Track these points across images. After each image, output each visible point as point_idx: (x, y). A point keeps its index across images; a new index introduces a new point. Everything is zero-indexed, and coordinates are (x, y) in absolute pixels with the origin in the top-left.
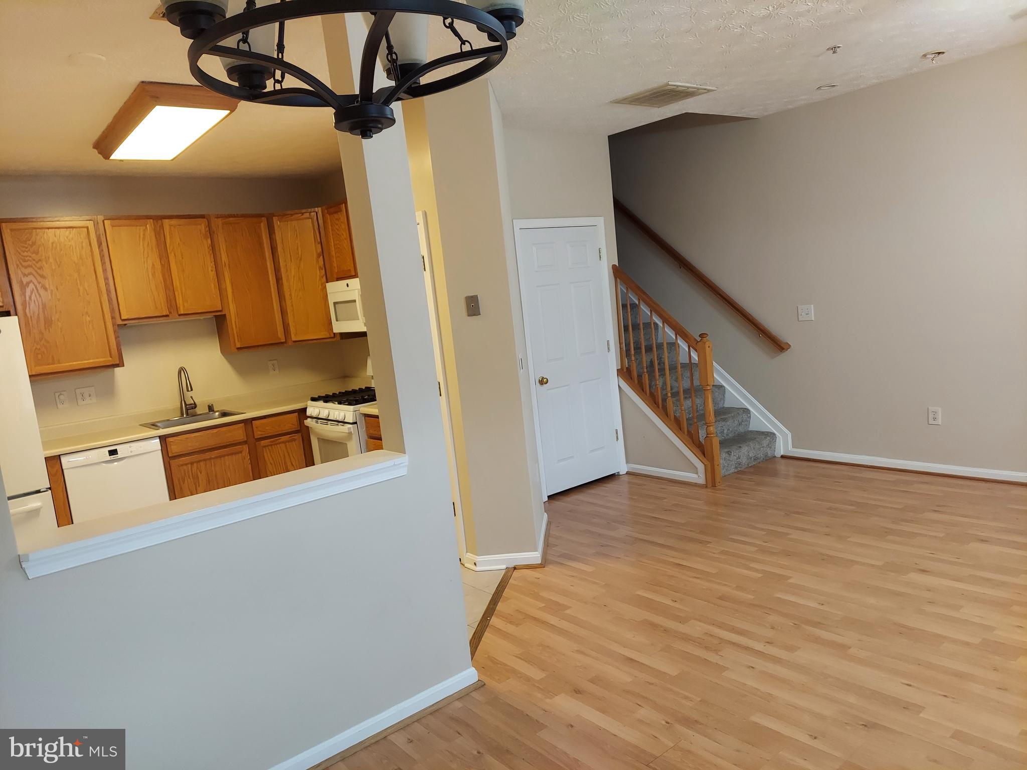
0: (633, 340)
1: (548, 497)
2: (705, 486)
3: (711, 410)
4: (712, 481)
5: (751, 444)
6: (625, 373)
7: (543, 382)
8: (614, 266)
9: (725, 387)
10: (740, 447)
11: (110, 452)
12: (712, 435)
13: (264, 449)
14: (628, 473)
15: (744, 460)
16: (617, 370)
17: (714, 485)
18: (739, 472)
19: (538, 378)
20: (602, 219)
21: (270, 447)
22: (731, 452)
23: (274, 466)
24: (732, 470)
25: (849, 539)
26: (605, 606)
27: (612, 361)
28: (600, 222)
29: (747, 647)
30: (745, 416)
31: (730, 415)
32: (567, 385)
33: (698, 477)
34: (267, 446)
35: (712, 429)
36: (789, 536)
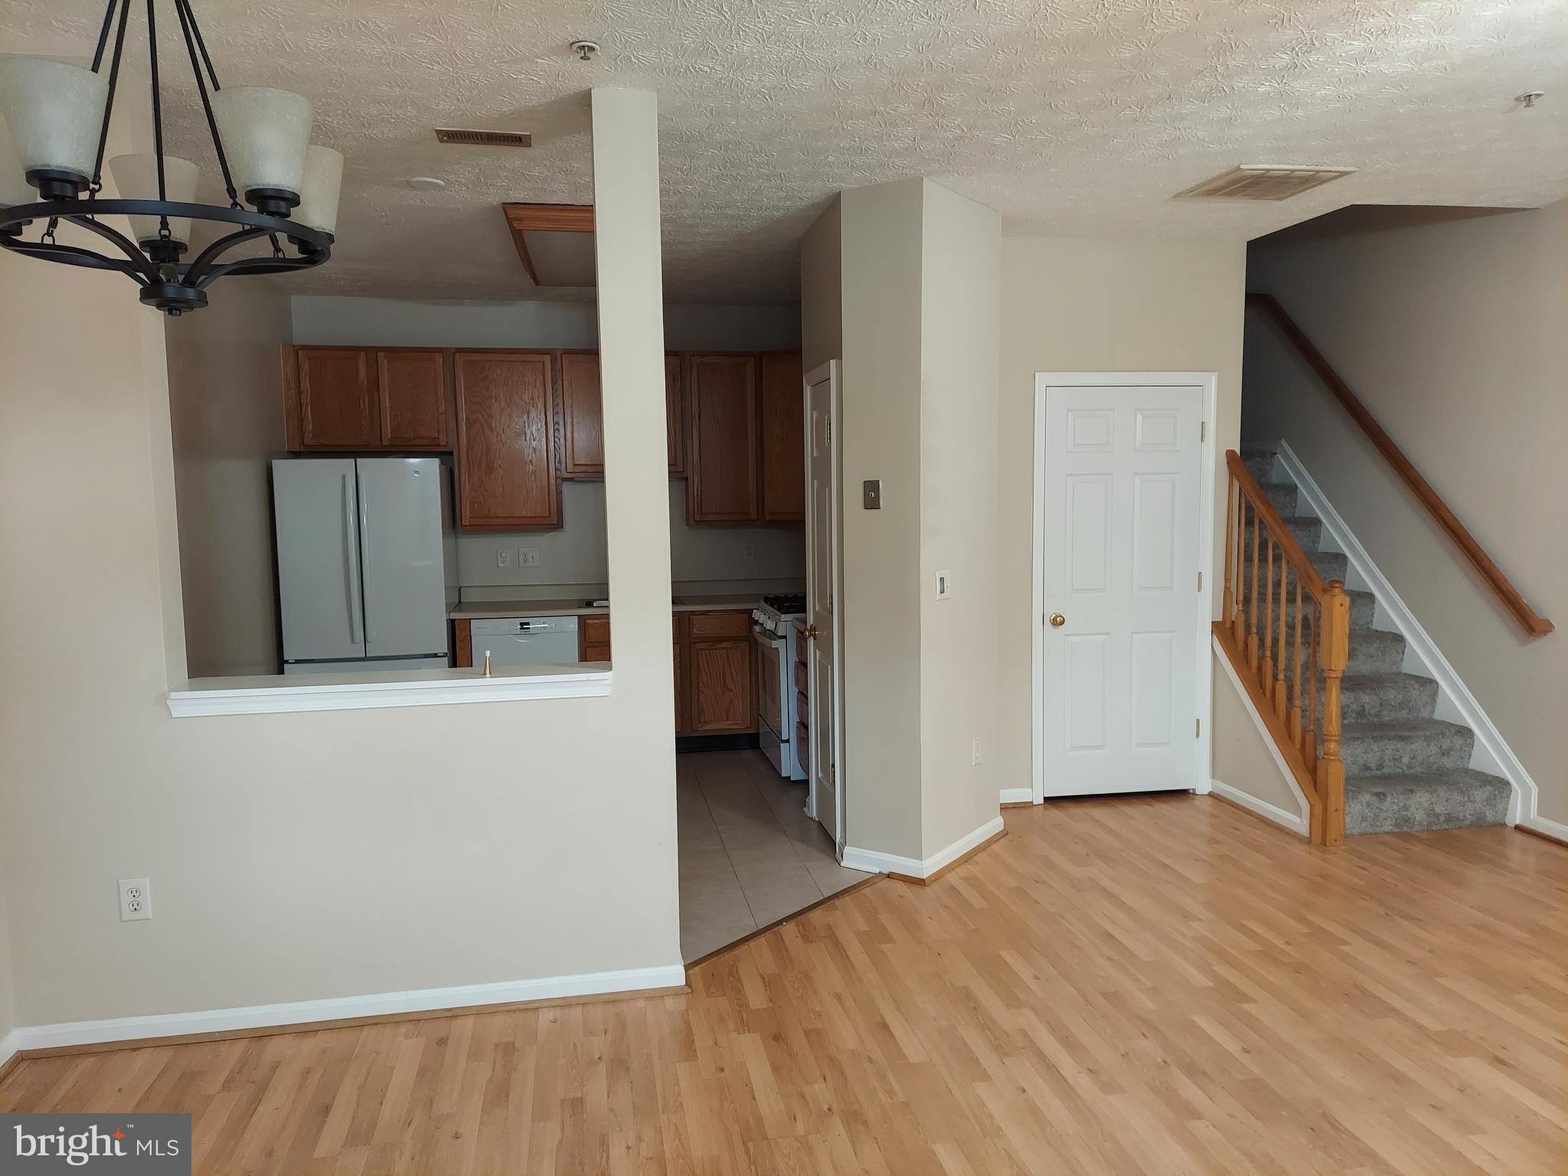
0: (1287, 578)
1: (1046, 799)
2: (1309, 841)
3: (1334, 712)
4: (1321, 836)
5: (1442, 792)
6: (1223, 630)
7: (1058, 622)
8: (1230, 454)
9: (1437, 683)
10: (1412, 791)
11: (522, 624)
12: (1332, 758)
13: (699, 653)
14: (1211, 795)
15: (1419, 816)
16: (1213, 622)
17: (1324, 843)
18: (1400, 835)
19: (1050, 615)
20: (1213, 378)
21: (707, 652)
22: (1385, 795)
23: (709, 676)
24: (1388, 827)
25: (1441, 980)
26: (939, 954)
27: (1206, 608)
28: (1212, 381)
29: (1054, 1066)
30: (1459, 741)
31: (1421, 733)
32: (1107, 634)
33: (1298, 821)
34: (704, 650)
35: (1332, 746)
36: (1341, 947)
